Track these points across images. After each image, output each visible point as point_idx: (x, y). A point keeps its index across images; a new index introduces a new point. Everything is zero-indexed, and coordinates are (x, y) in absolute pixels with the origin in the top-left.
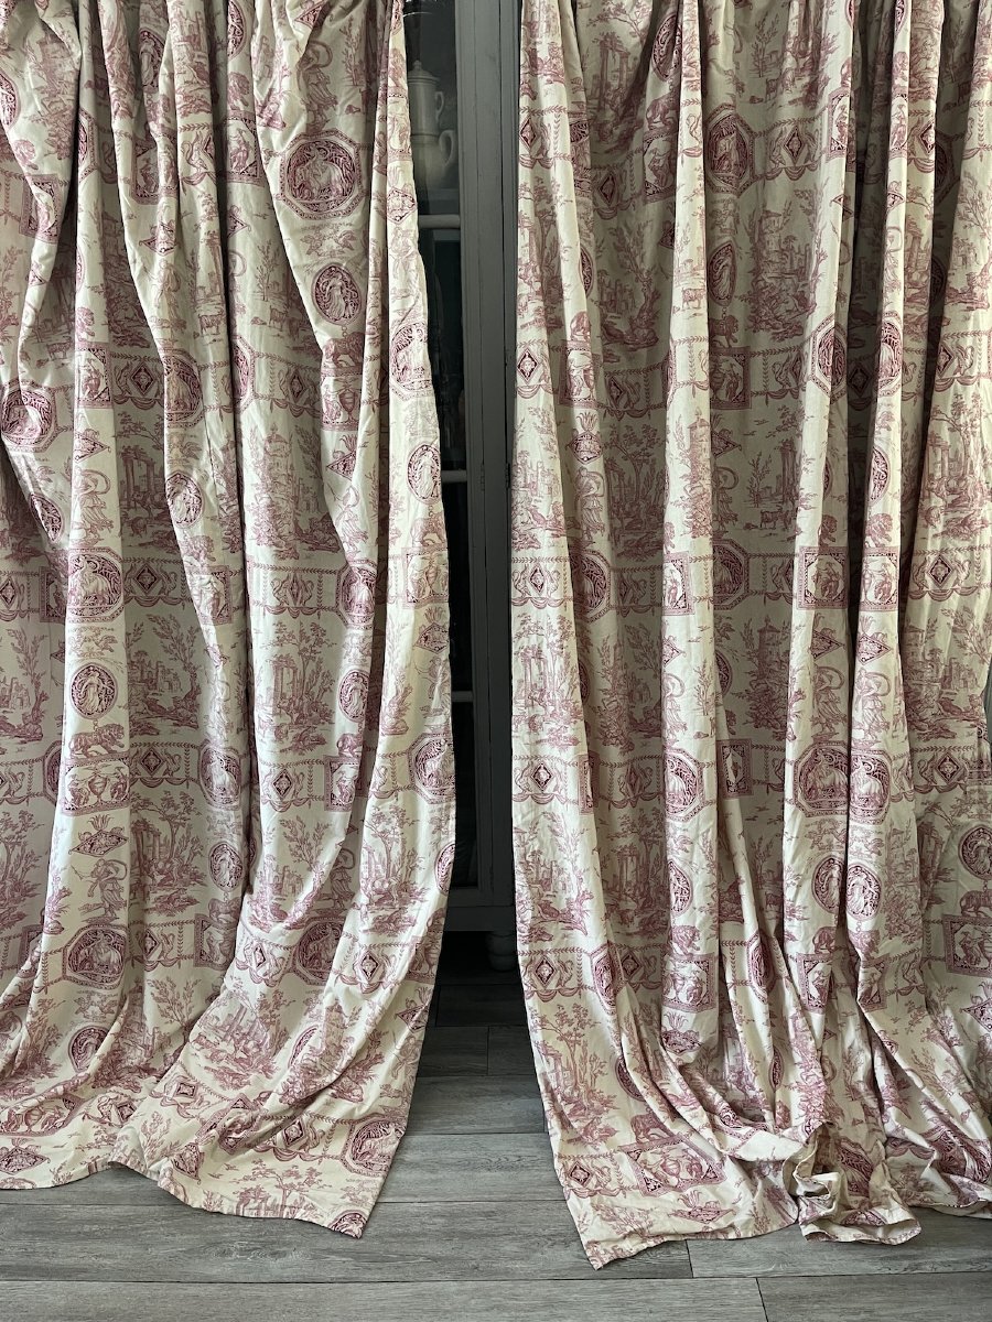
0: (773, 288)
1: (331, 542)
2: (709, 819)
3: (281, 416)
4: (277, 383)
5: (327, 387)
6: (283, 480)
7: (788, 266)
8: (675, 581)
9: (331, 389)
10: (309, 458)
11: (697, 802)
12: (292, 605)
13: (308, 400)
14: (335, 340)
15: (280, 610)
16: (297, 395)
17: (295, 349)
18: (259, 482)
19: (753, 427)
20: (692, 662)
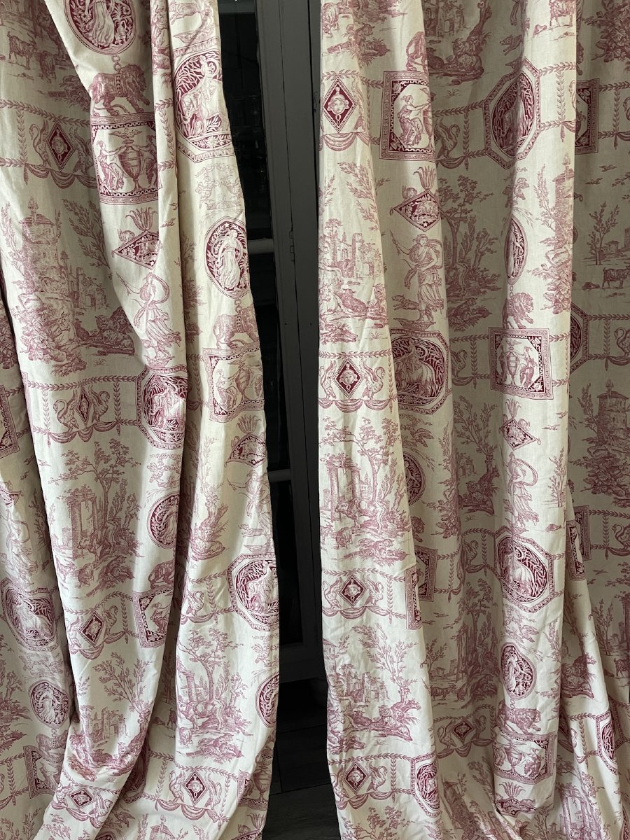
1: (126, 342)
2: (556, 610)
3: (41, 187)
4: (29, 142)
5: (101, 143)
6: (54, 275)
8: (532, 361)
9: (108, 147)
10: (89, 241)
11: (546, 594)
12: (82, 426)
13: (79, 164)
14: (105, 76)
15: (67, 438)
16: (62, 158)
17: (52, 94)
18: (22, 279)
19: (598, 173)
20: (548, 451)
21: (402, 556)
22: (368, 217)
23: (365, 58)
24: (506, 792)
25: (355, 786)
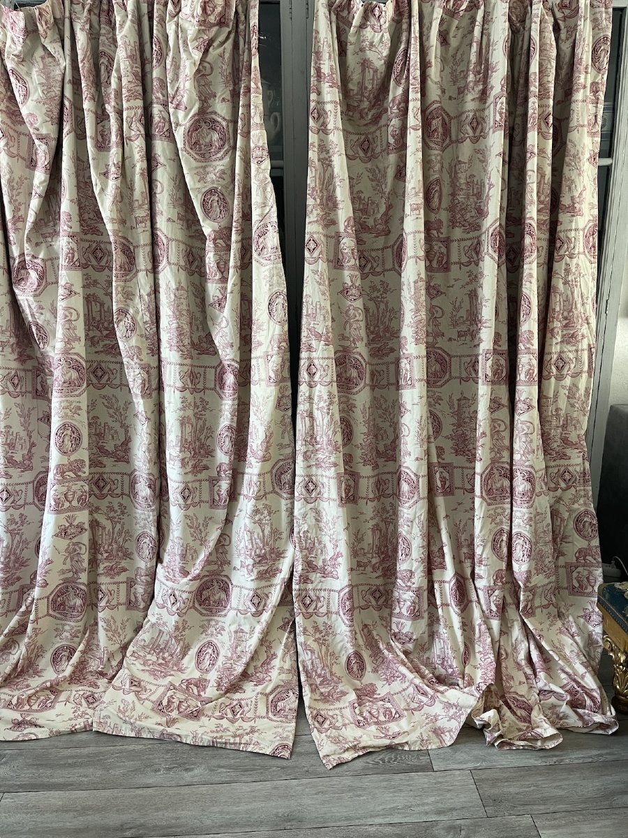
0: (463, 204)
1: (212, 349)
2: (421, 508)
3: (183, 275)
4: (181, 256)
5: (209, 258)
6: (184, 313)
7: (471, 191)
8: (407, 370)
9: (212, 259)
10: (198, 300)
11: (416, 498)
12: (190, 386)
13: (197, 267)
14: (214, 231)
15: (183, 390)
16: (191, 263)
17: (190, 236)
18: (171, 314)
19: (452, 282)
20: (415, 416)
21: (335, 465)
22: (324, 294)
23: (326, 226)
24: (397, 627)
25: (307, 606)
